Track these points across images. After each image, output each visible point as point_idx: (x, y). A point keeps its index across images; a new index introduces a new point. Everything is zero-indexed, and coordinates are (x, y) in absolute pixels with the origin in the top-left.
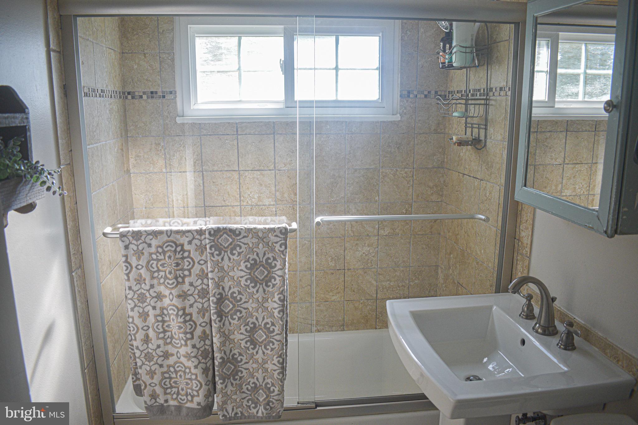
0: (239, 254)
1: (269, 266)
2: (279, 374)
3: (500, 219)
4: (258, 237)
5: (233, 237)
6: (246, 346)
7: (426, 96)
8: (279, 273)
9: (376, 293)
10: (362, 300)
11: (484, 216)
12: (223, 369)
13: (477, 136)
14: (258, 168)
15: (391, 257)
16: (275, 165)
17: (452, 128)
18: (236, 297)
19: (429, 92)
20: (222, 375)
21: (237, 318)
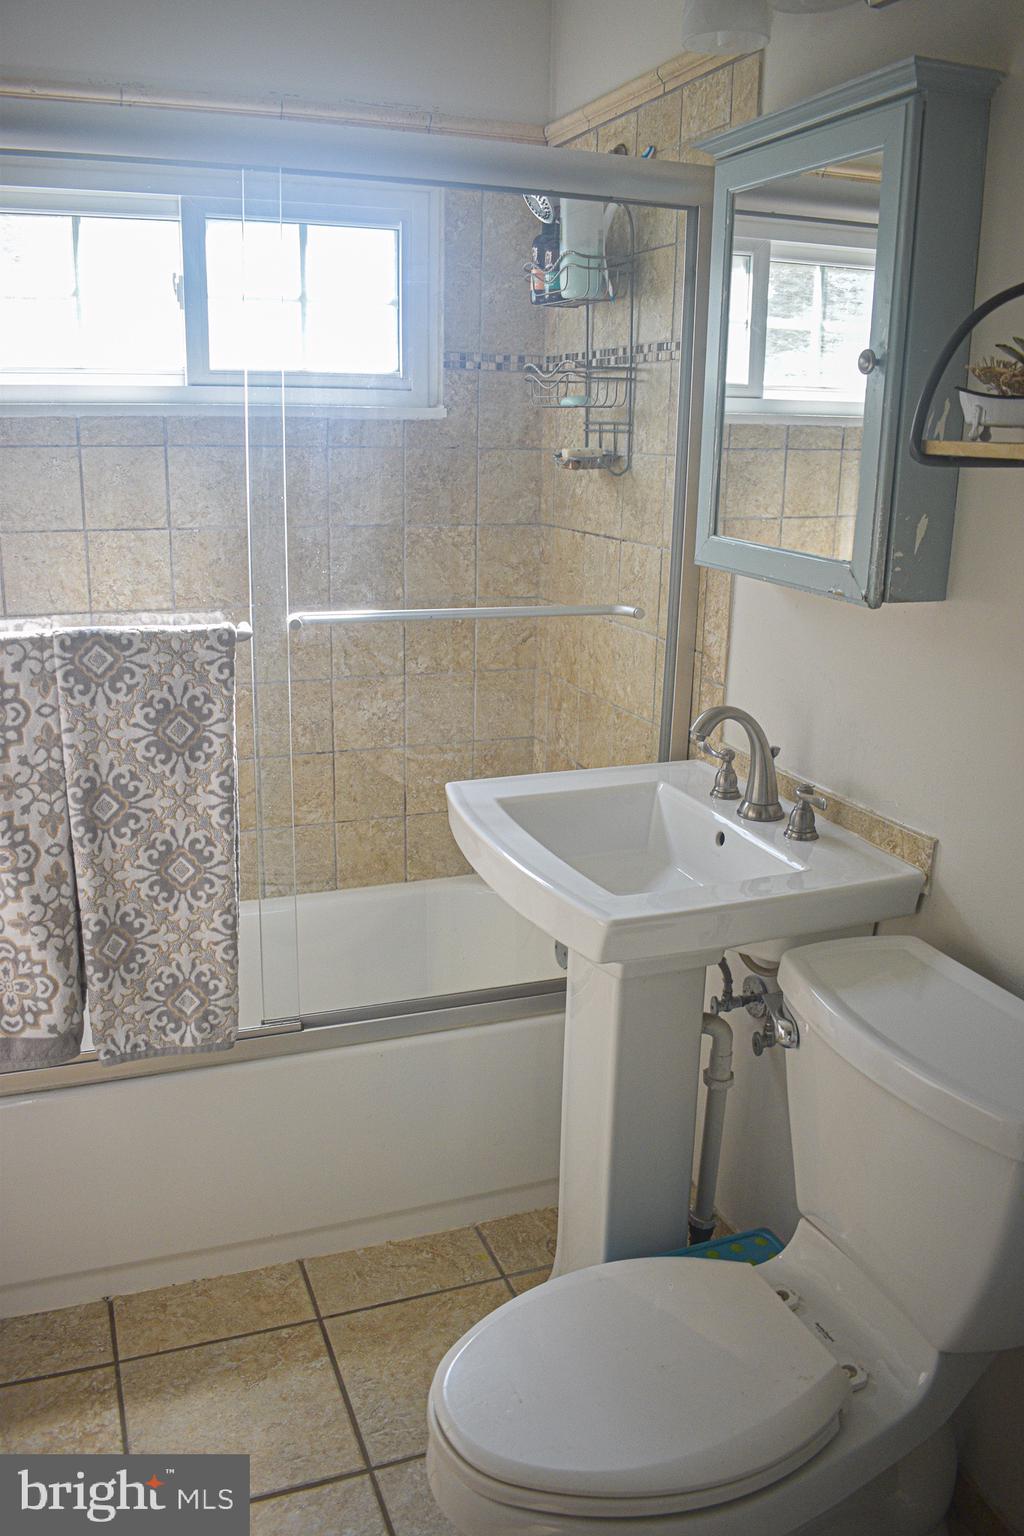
0: (130, 689)
1: (197, 715)
2: (225, 950)
3: (664, 615)
4: (171, 651)
5: (116, 651)
6: (151, 894)
7: (499, 367)
8: (220, 728)
9: (402, 801)
10: (372, 818)
11: (633, 606)
12: (103, 947)
13: (612, 448)
14: (130, 524)
15: (434, 721)
16: (169, 517)
17: (557, 436)
18: (126, 785)
19: (507, 358)
20: (100, 961)
21: (129, 833)
